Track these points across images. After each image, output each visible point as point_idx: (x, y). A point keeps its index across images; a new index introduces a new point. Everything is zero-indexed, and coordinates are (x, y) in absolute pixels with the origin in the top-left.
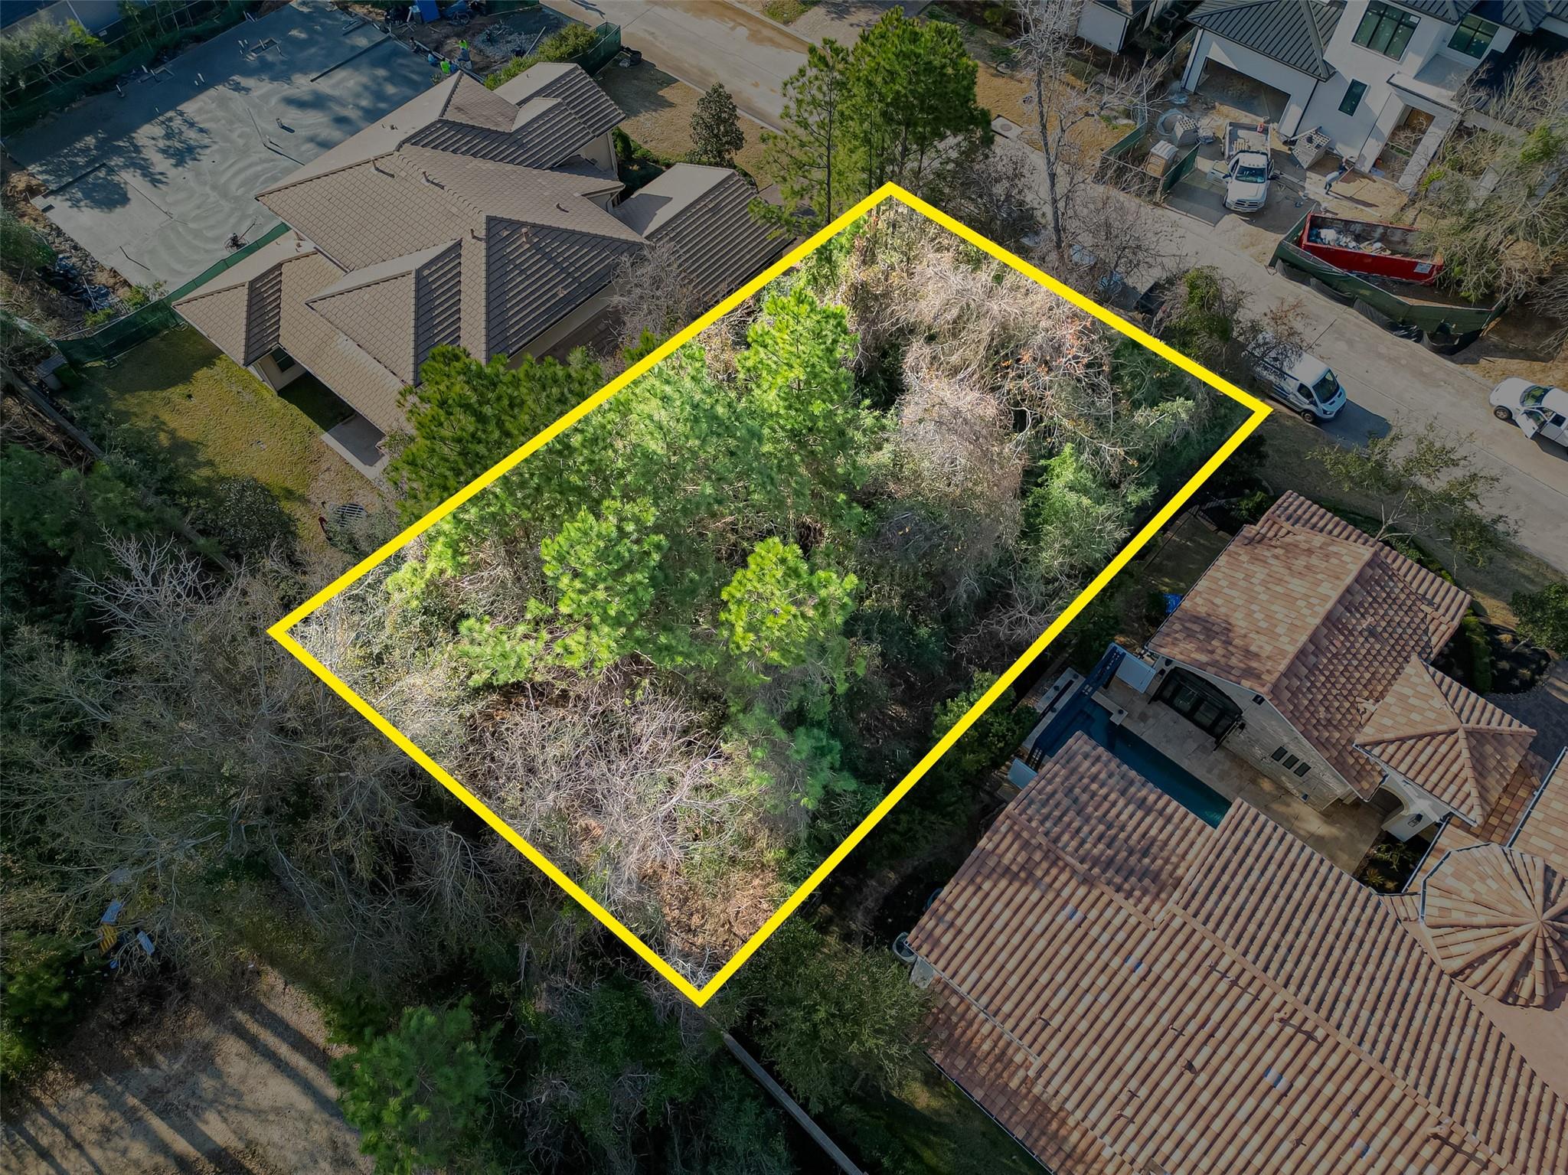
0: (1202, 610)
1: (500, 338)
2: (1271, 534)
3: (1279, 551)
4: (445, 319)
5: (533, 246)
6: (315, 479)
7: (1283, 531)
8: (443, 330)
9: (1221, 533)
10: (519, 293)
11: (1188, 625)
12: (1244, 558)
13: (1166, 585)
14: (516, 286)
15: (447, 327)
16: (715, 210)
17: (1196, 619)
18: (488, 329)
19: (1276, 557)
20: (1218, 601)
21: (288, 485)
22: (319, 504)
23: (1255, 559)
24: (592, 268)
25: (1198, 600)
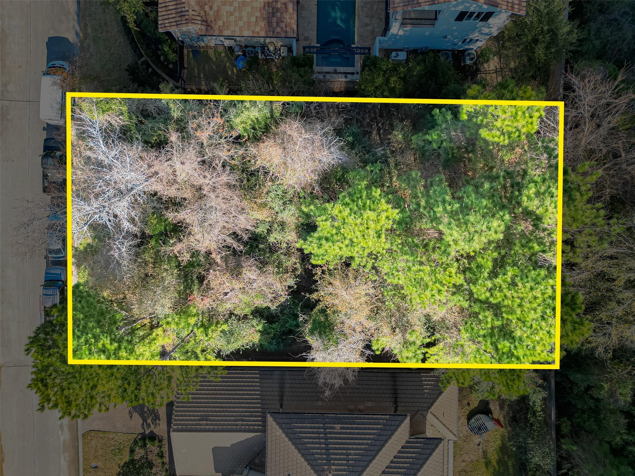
0: (262, 24)
1: (388, 428)
2: (199, 18)
3: (207, 8)
4: (401, 463)
5: (330, 465)
6: (472, 462)
7: (193, 13)
8: (408, 458)
9: (186, 66)
10: (359, 444)
11: (275, 25)
12: (220, 23)
13: (233, 71)
14: (356, 449)
15: (404, 458)
16: (204, 418)
17: (269, 23)
18: (390, 437)
19: (211, 8)
20: (253, 19)
21: (484, 469)
22: (481, 446)
23: (217, 17)
24: (311, 428)
25: (258, 29)
